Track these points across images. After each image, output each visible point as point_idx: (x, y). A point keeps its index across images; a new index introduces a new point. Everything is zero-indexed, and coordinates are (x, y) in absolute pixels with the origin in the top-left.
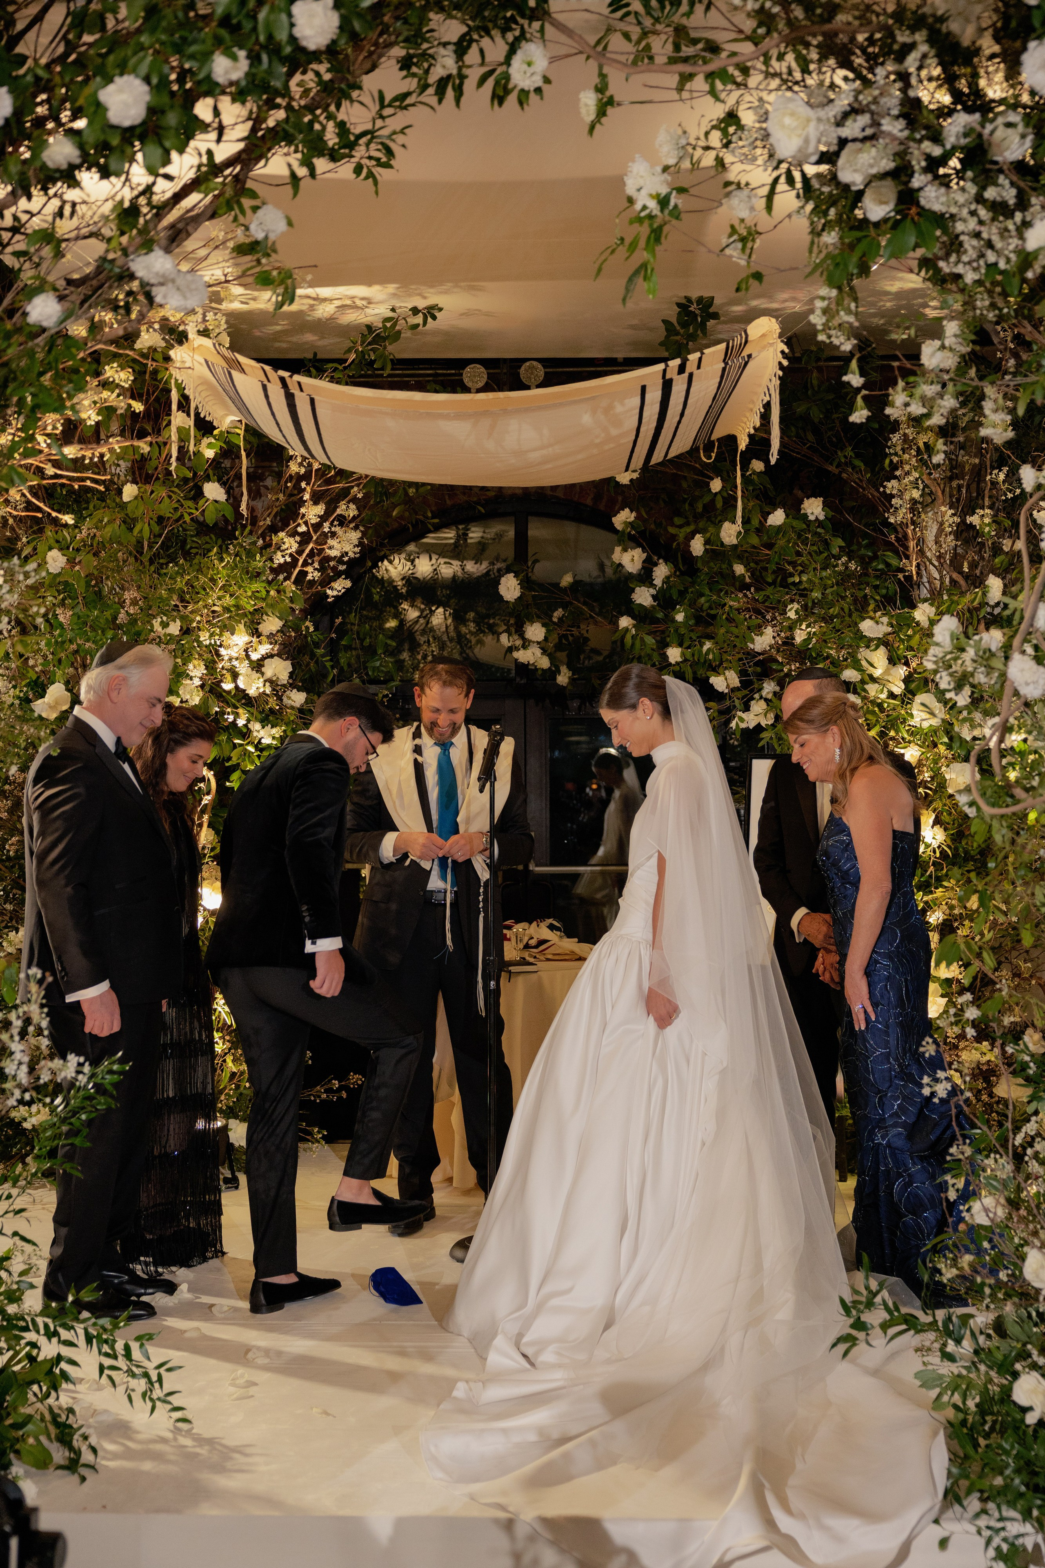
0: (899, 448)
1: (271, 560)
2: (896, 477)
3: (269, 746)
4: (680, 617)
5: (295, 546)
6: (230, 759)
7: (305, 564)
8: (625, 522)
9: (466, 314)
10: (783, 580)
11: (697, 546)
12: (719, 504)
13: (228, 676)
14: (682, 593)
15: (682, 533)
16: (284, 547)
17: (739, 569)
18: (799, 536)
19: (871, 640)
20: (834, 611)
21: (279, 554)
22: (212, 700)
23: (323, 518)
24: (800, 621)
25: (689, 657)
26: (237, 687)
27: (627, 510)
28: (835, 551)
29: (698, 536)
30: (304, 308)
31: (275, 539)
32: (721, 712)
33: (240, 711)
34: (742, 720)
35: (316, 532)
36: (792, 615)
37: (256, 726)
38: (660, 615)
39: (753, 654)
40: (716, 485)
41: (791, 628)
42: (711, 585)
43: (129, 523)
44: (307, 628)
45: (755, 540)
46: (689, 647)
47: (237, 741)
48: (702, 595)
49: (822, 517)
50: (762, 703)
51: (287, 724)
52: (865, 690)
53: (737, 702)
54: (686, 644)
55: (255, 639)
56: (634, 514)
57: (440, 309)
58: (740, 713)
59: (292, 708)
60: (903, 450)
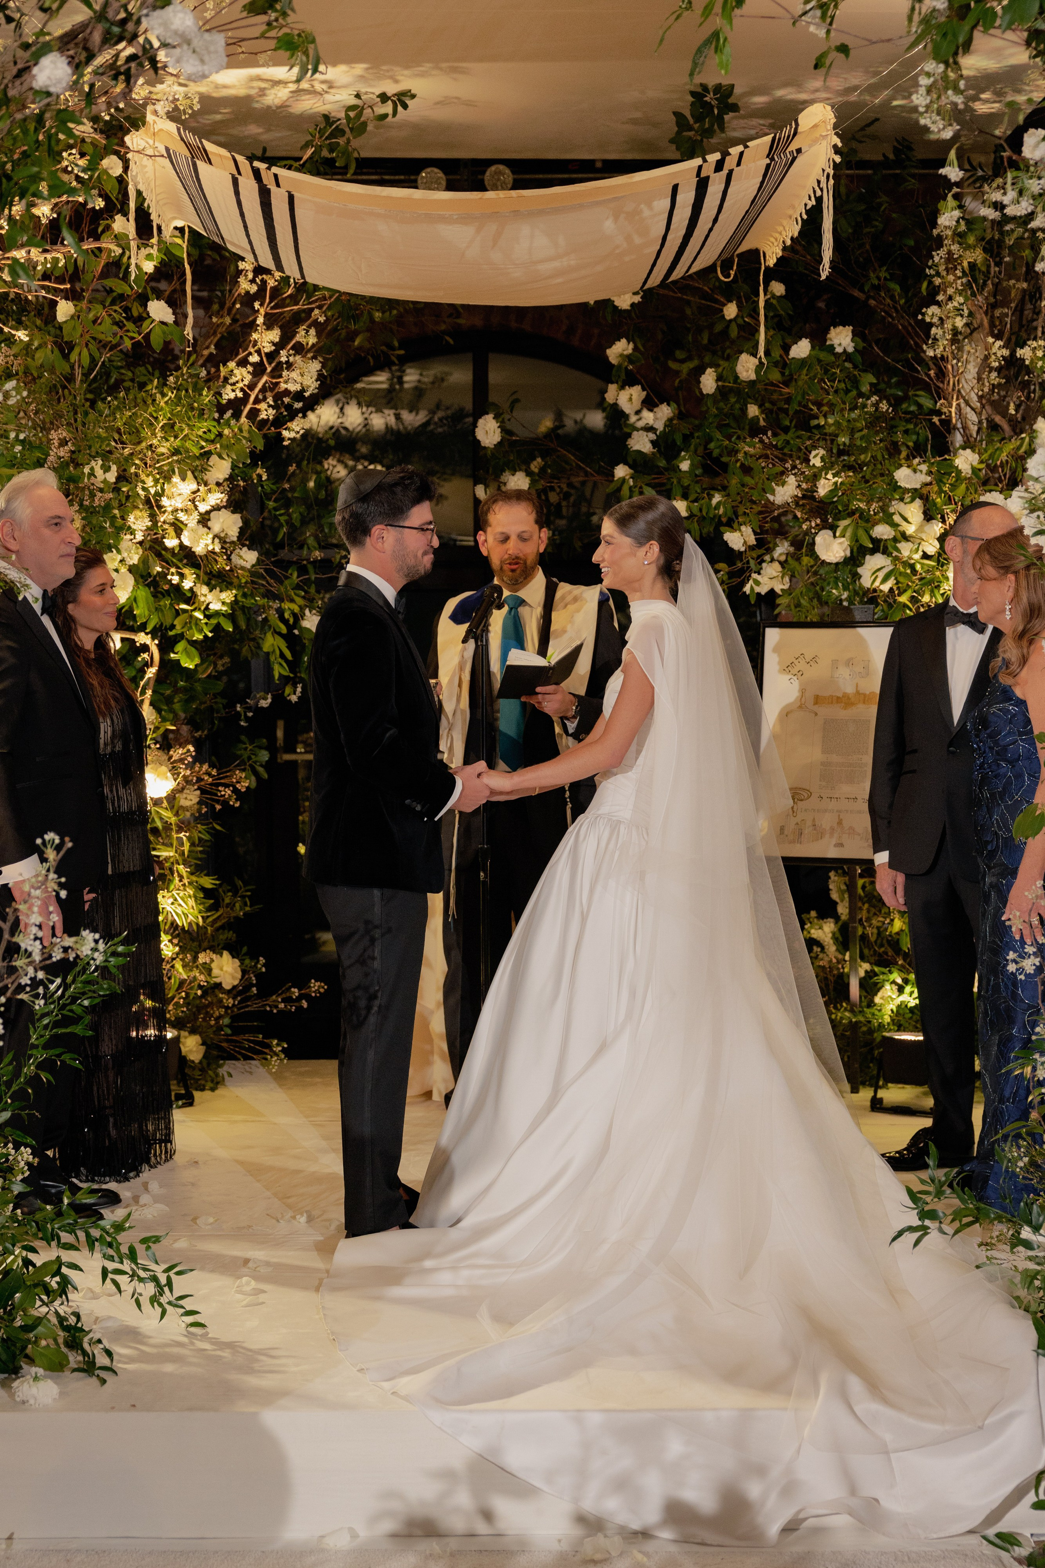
0: (942, 268)
1: (220, 395)
2: (938, 304)
3: (217, 613)
4: (685, 466)
5: (248, 378)
6: (173, 627)
7: (257, 401)
8: (621, 355)
9: (441, 103)
10: (804, 422)
11: (708, 382)
12: (734, 332)
13: (171, 531)
14: (687, 438)
15: (686, 368)
16: (233, 380)
17: (753, 410)
18: (826, 371)
19: (907, 490)
20: (864, 457)
21: (229, 387)
22: (152, 558)
23: (279, 346)
24: (826, 468)
25: (696, 511)
26: (182, 546)
27: (624, 341)
28: (865, 388)
29: (709, 371)
30: (253, 92)
31: (223, 371)
32: (731, 575)
33: (186, 571)
34: (757, 583)
35: (270, 364)
36: (816, 462)
37: (202, 590)
38: (662, 463)
39: (769, 506)
40: (731, 311)
41: (815, 477)
42: (720, 427)
43: (65, 348)
44: (260, 476)
45: (775, 376)
46: (696, 501)
47: (183, 606)
48: (710, 440)
49: (850, 349)
50: (776, 565)
51: (239, 587)
52: (898, 550)
53: (752, 563)
54: (693, 497)
55: (202, 488)
56: (631, 346)
57: (413, 96)
58: (754, 576)
59: (242, 568)
60: (947, 269)
